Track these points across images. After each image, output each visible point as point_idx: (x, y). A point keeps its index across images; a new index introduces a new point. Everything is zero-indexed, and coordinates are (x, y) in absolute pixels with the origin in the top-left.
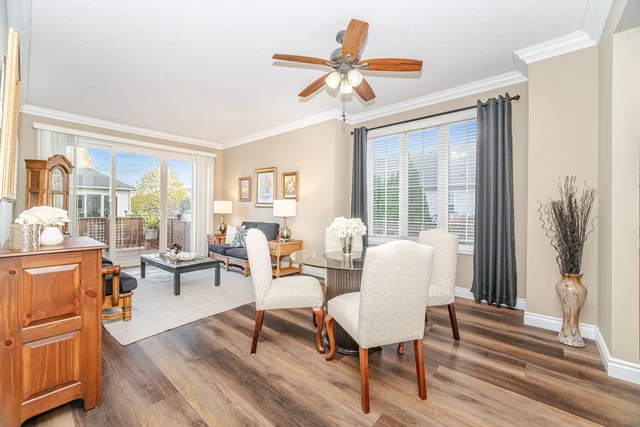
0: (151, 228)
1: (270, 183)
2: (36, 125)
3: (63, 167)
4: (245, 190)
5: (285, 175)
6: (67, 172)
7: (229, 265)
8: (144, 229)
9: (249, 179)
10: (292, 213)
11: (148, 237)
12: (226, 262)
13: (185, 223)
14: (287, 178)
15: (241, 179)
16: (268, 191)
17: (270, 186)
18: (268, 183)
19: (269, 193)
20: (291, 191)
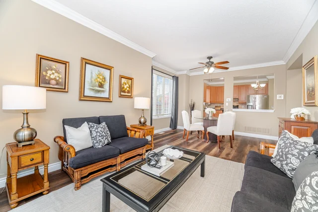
4: (54, 76)
5: (122, 77)
16: (101, 86)
17: (105, 81)
18: (101, 77)
19: (103, 88)
20: (126, 91)
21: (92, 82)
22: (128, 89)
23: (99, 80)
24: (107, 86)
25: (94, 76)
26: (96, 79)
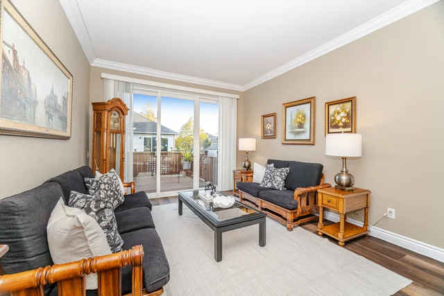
0: (186, 160)
1: (304, 116)
2: (103, 75)
3: (120, 109)
4: (269, 127)
5: (329, 104)
6: (123, 114)
7: (263, 209)
8: (182, 161)
9: (274, 115)
10: (356, 153)
11: (185, 168)
12: (259, 205)
13: (212, 158)
14: (333, 109)
15: (264, 117)
16: (301, 126)
17: (304, 120)
18: (301, 116)
19: (303, 128)
20: (341, 124)
21: (292, 124)
22: (344, 120)
23: (298, 120)
24: (307, 126)
25: (294, 117)
26: (296, 120)
